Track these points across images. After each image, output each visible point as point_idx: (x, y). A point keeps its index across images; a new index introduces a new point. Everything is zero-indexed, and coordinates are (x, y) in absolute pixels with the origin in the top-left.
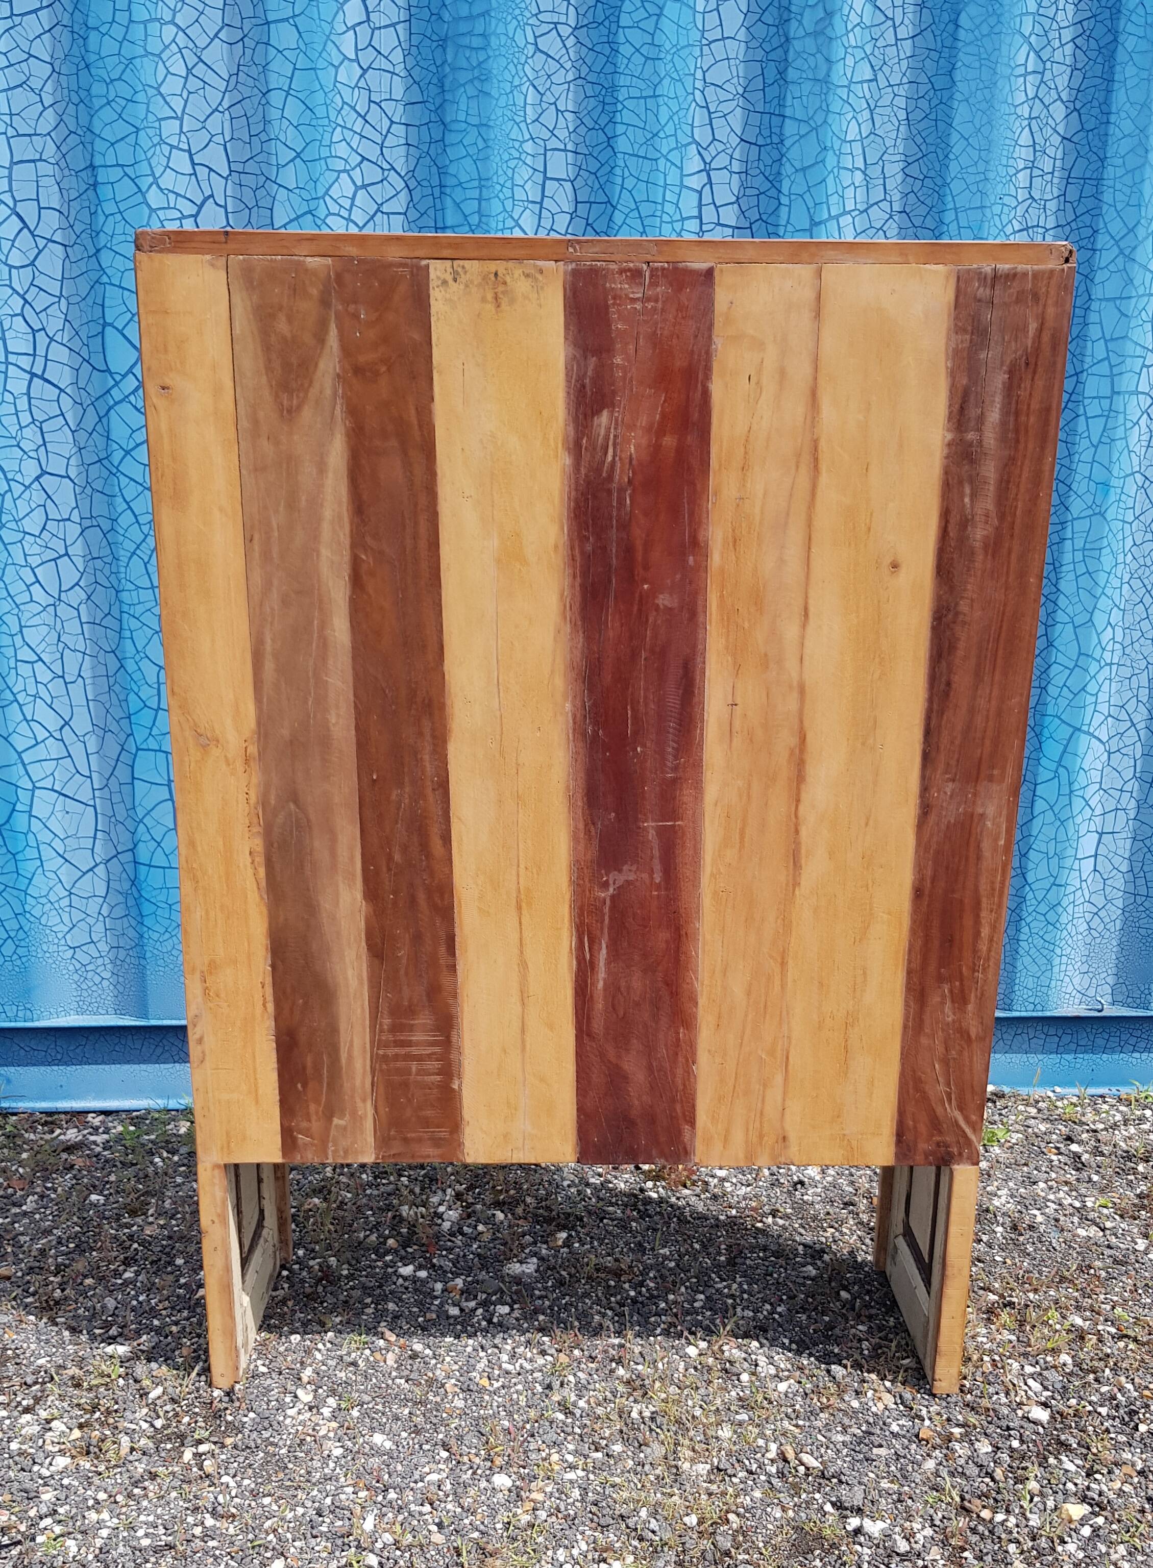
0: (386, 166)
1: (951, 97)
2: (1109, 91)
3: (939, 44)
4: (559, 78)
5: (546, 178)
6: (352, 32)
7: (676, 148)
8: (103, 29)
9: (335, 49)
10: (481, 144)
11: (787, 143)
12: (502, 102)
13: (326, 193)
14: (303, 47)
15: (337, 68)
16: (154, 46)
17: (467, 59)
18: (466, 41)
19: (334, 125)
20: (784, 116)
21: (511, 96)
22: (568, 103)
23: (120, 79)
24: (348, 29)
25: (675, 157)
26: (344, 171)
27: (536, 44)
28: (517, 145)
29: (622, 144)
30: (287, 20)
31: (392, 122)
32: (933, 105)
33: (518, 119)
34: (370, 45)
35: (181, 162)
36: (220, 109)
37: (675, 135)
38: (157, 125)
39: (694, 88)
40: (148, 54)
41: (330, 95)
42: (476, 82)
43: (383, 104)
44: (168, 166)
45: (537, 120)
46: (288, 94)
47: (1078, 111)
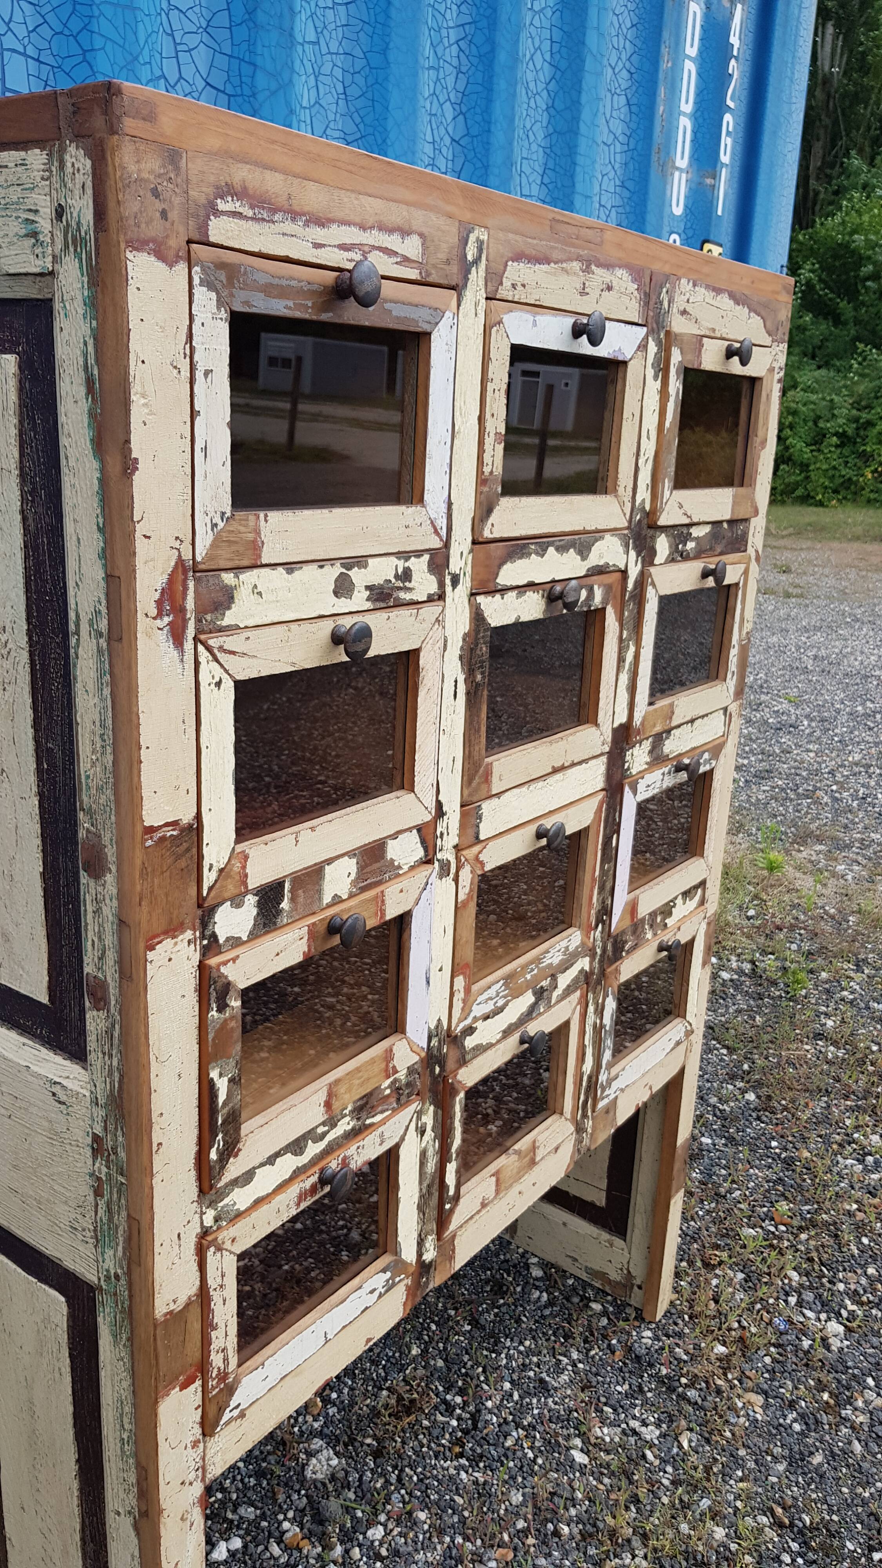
1: (386, 79)
2: (489, 101)
3: (373, 20)
20: (255, 65)
32: (369, 84)
47: (464, 114)
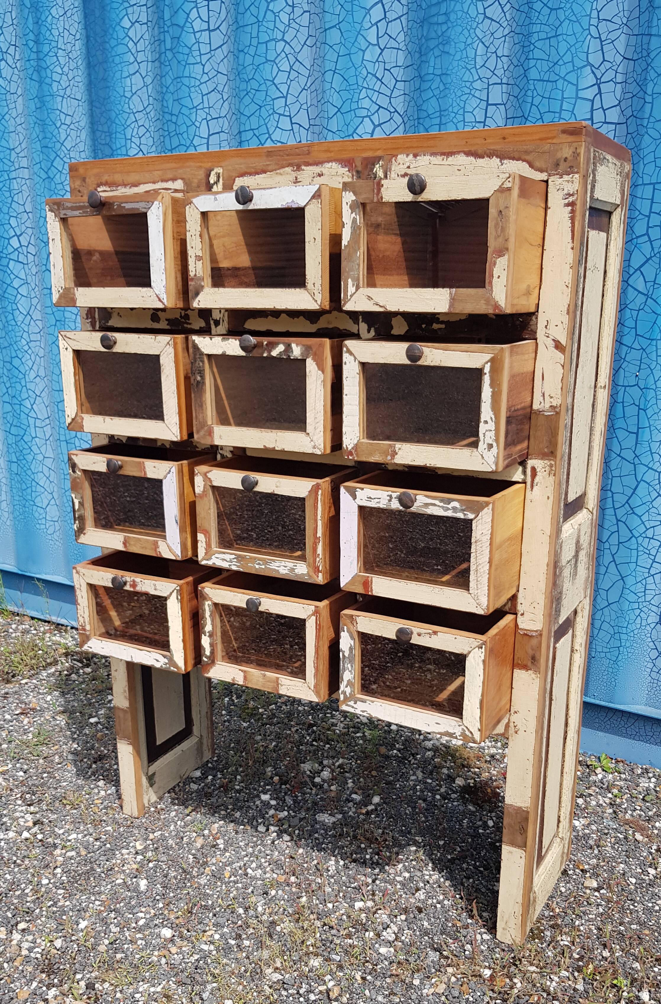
0: (393, 110)
4: (498, 34)
5: (488, 104)
6: (375, 26)
7: (574, 70)
8: (246, 51)
9: (363, 39)
10: (442, 87)
11: (652, 55)
12: (458, 57)
13: (354, 132)
14: (343, 42)
15: (364, 51)
16: (271, 56)
17: (435, 32)
18: (435, 19)
19: (361, 88)
21: (464, 52)
22: (504, 50)
23: (253, 78)
24: (373, 25)
25: (572, 77)
26: (367, 116)
27: (485, 13)
28: (468, 84)
29: (533, 74)
30: (335, 26)
31: (397, 81)
33: (469, 67)
34: (386, 33)
35: (285, 123)
36: (306, 88)
37: (572, 61)
38: (271, 103)
39: (590, 25)
40: (267, 61)
41: (359, 70)
42: (441, 47)
43: (392, 71)
44: (277, 127)
45: (483, 65)
46: (334, 72)
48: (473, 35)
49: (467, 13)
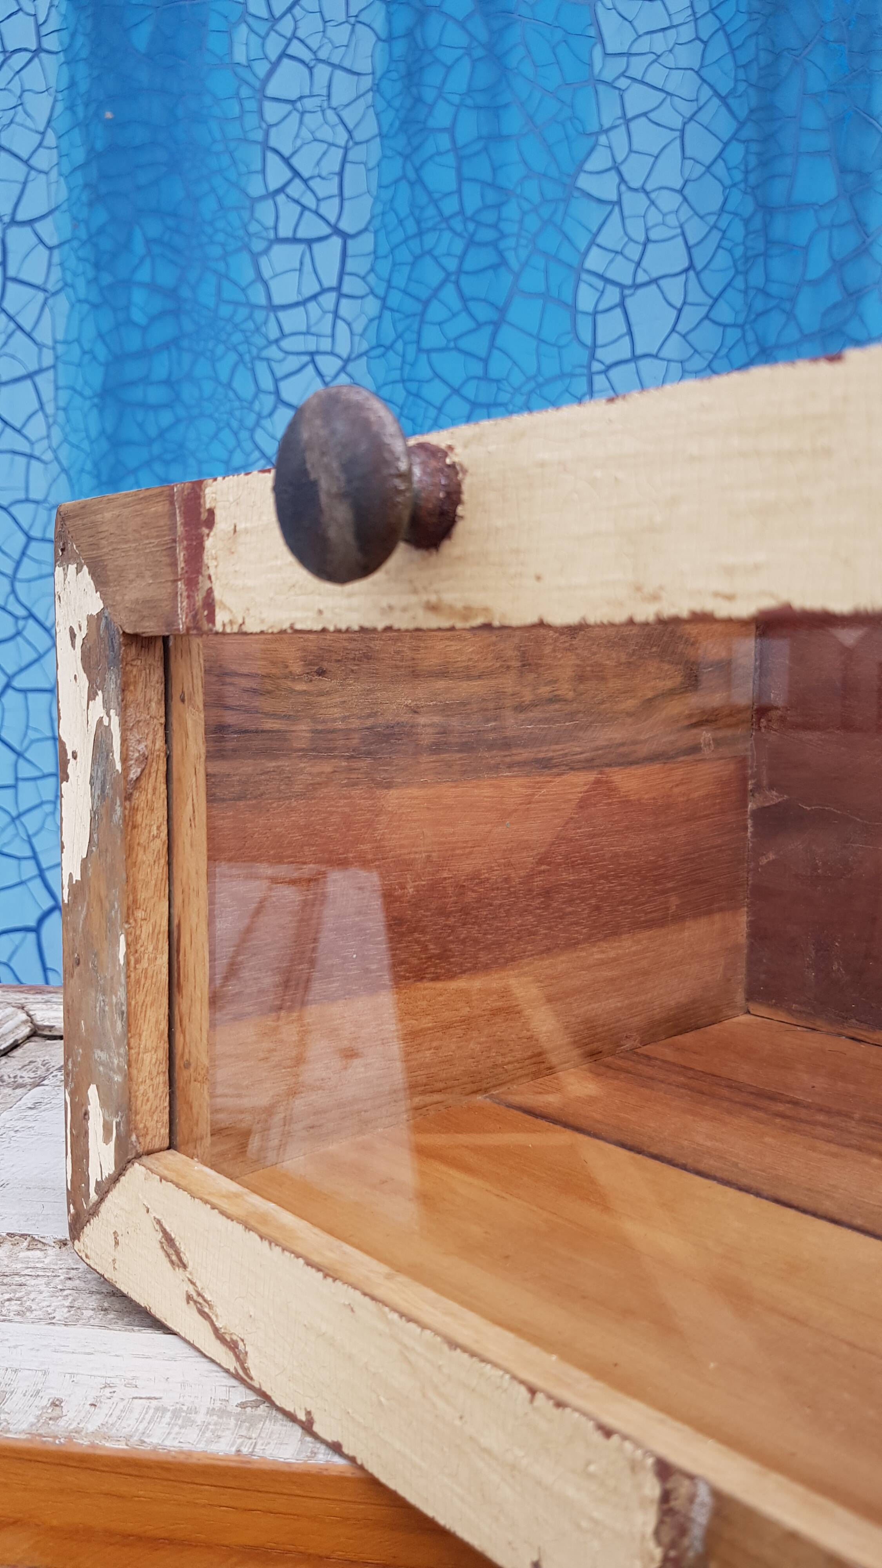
48: (248, 445)
49: (229, 385)
